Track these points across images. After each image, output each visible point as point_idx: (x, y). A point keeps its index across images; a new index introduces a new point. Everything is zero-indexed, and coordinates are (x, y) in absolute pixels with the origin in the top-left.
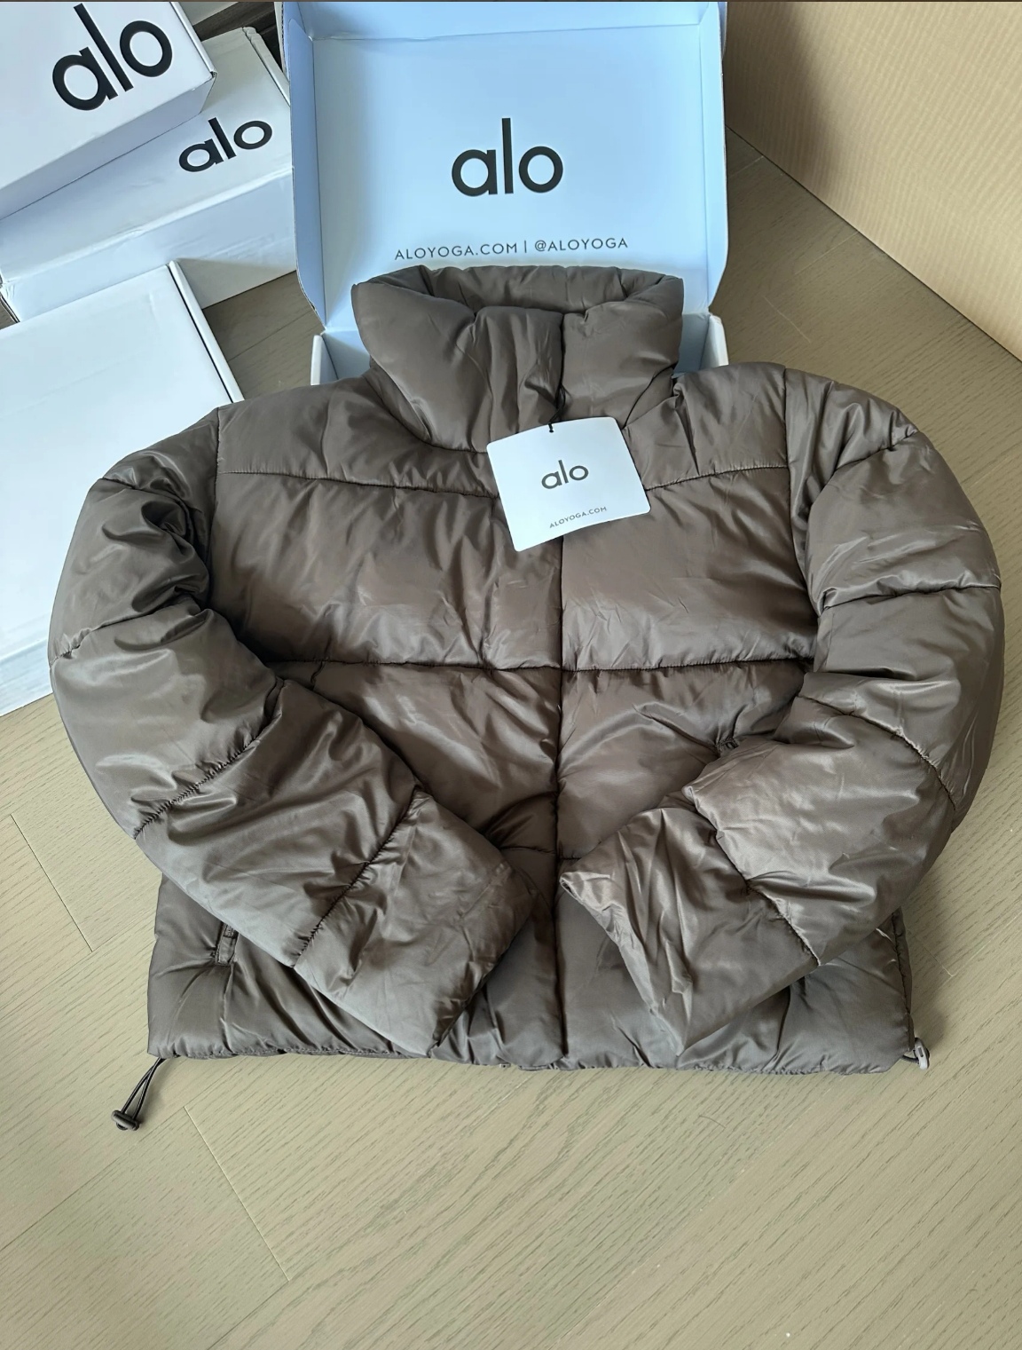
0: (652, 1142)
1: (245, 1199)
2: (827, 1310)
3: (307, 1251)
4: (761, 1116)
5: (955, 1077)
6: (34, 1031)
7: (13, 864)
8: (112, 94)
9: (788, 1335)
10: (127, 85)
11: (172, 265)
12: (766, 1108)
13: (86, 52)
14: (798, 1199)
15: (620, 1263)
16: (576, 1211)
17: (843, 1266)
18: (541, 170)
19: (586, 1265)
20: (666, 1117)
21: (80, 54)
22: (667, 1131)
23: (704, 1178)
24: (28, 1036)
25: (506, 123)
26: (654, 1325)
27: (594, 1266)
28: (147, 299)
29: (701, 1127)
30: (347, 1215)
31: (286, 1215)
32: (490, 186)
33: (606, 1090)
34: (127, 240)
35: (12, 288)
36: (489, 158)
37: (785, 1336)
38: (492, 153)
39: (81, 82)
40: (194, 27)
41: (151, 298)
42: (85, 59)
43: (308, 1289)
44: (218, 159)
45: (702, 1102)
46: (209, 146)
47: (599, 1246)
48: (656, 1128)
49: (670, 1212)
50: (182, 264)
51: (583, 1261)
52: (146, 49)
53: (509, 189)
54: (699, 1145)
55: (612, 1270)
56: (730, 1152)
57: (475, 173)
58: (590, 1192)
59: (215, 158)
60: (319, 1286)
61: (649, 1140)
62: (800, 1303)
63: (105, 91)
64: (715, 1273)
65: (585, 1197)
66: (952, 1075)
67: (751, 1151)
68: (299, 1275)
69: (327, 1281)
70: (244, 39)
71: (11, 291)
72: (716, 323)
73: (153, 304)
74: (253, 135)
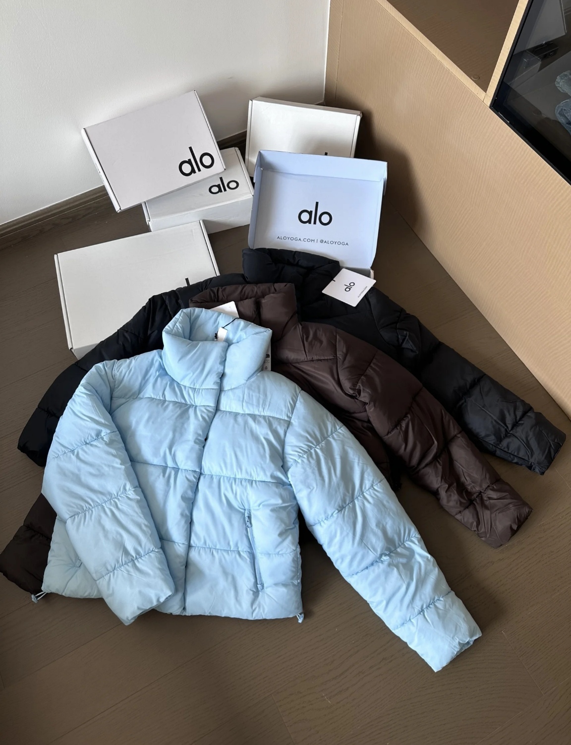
8: (195, 172)
10: (199, 170)
11: (201, 221)
13: (190, 160)
18: (325, 219)
21: (188, 160)
25: (317, 203)
28: (192, 231)
32: (309, 221)
34: (190, 213)
36: (310, 213)
38: (311, 212)
39: (187, 168)
40: (217, 142)
41: (193, 231)
42: (189, 162)
44: (221, 191)
46: (218, 186)
50: (204, 221)
52: (207, 161)
53: (315, 223)
57: (305, 217)
59: (220, 191)
63: (193, 171)
70: (234, 151)
71: (151, 224)
72: (372, 272)
73: (194, 233)
74: (233, 185)
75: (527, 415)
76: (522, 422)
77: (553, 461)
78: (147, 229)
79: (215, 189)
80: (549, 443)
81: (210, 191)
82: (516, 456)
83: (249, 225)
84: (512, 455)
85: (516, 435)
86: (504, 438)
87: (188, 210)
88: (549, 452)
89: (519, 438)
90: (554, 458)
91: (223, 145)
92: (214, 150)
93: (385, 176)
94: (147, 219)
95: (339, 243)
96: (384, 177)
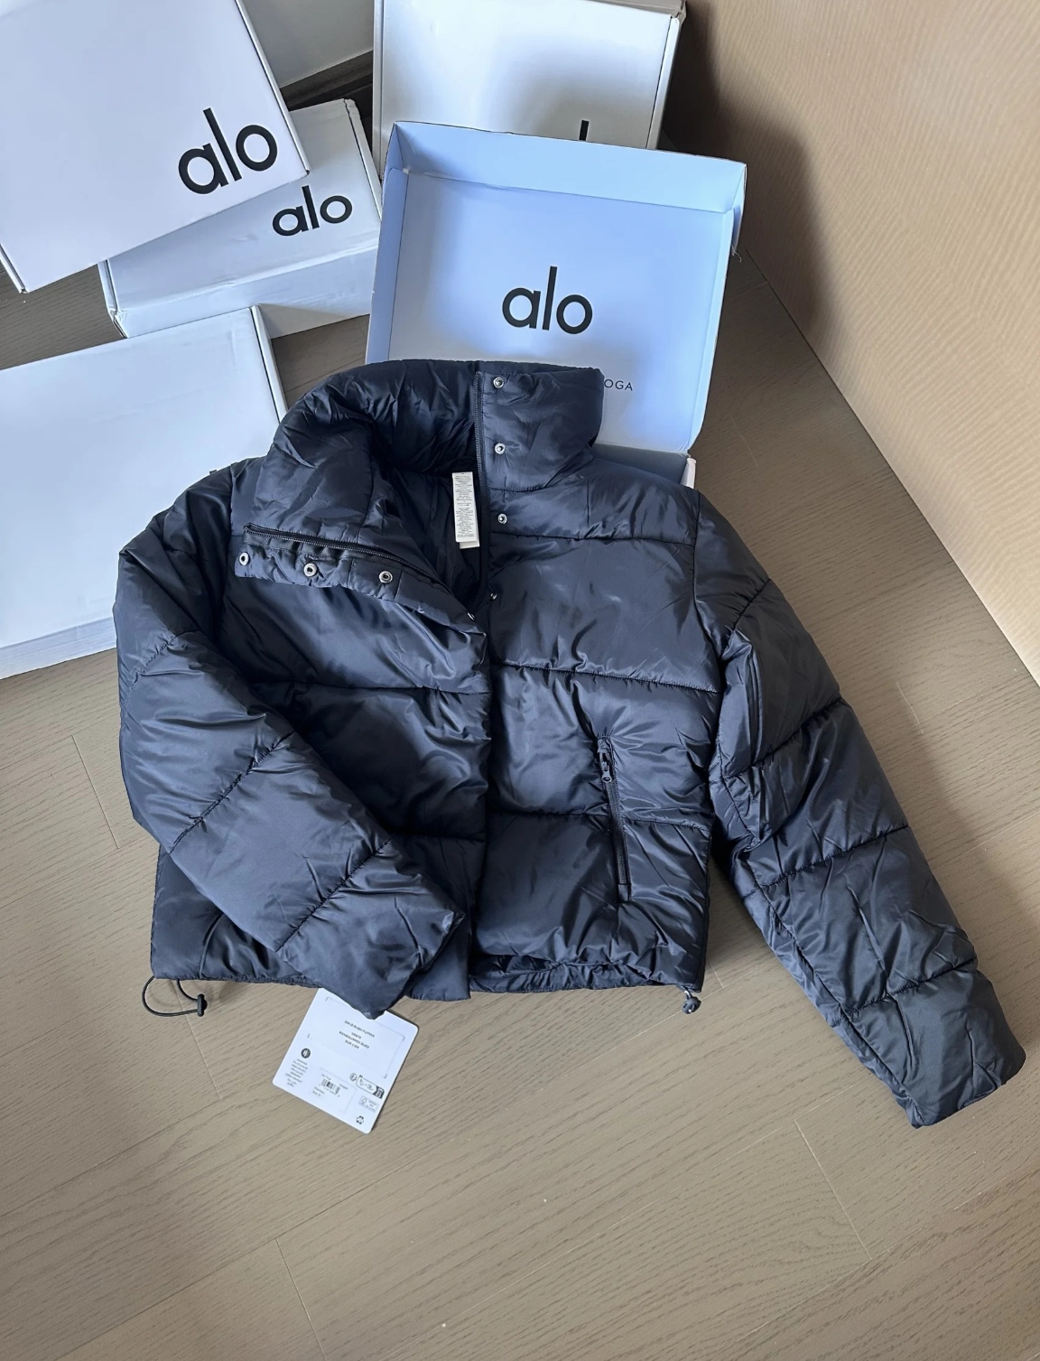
0: (485, 1057)
1: (199, 1041)
2: (575, 1190)
3: (236, 1082)
5: (705, 1057)
6: (69, 898)
7: (69, 773)
8: (224, 182)
10: (237, 176)
11: (254, 309)
12: (568, 1051)
13: (208, 147)
14: (575, 1115)
15: (445, 1132)
16: (422, 1093)
17: (593, 1165)
18: (575, 315)
19: (422, 1128)
20: (498, 1043)
21: (203, 149)
22: (497, 1052)
23: (514, 1089)
24: (65, 901)
25: (553, 271)
26: (458, 1176)
27: (426, 1131)
28: (229, 336)
29: (521, 1054)
30: (267, 1065)
31: (226, 1056)
32: (531, 321)
33: (461, 1016)
34: (221, 290)
36: (534, 297)
38: (537, 294)
39: (201, 171)
41: (233, 336)
42: (207, 153)
43: (232, 1107)
44: (305, 228)
46: (298, 213)
47: (433, 1119)
48: (489, 1049)
49: (486, 1107)
50: (260, 308)
51: (420, 1126)
52: (256, 148)
53: (546, 326)
54: (516, 1066)
55: (438, 1135)
56: (536, 1076)
58: (434, 1083)
59: (302, 226)
60: (240, 1106)
61: (483, 1055)
62: (558, 1182)
63: (219, 179)
64: (506, 1152)
65: (430, 1085)
66: (704, 1055)
67: (551, 1078)
68: (227, 1097)
69: (246, 1104)
70: (342, 111)
71: (124, 318)
72: (691, 464)
73: (234, 341)
74: (336, 210)
75: (956, 977)
76: (934, 988)
77: (957, 1110)
78: (112, 333)
79: (289, 222)
80: (969, 1068)
81: (276, 226)
82: (877, 1056)
84: (871, 1049)
85: (903, 1010)
86: (872, 1002)
87: (215, 283)
88: (961, 1087)
89: (905, 1018)
90: (963, 1107)
91: (298, 96)
92: (273, 115)
93: (739, 201)
94: (110, 309)
96: (734, 206)
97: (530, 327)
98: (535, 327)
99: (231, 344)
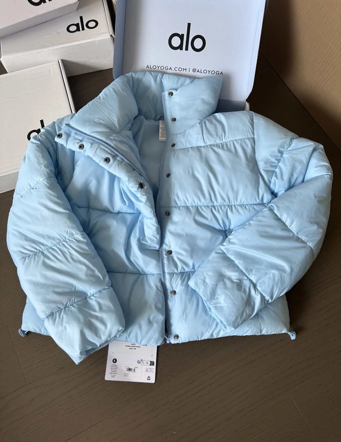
1: (20, 357)
3: (34, 376)
4: (183, 363)
9: (175, 433)
11: (60, 61)
14: (188, 391)
25: (189, 25)
26: (134, 421)
28: (50, 71)
31: (30, 364)
32: (180, 47)
35: (4, 59)
36: (181, 37)
37: (174, 433)
38: (183, 35)
41: (51, 71)
43: (32, 388)
45: (166, 356)
46: (77, 25)
53: (187, 49)
55: (125, 401)
57: (176, 42)
59: (78, 30)
60: (36, 387)
63: (43, 0)
68: (30, 383)
69: (38, 386)
72: (247, 105)
73: (51, 73)
74: (92, 24)
79: (73, 28)
81: (68, 29)
83: (112, 68)
95: (213, 72)
97: (180, 50)
98: (182, 50)
99: (51, 74)
